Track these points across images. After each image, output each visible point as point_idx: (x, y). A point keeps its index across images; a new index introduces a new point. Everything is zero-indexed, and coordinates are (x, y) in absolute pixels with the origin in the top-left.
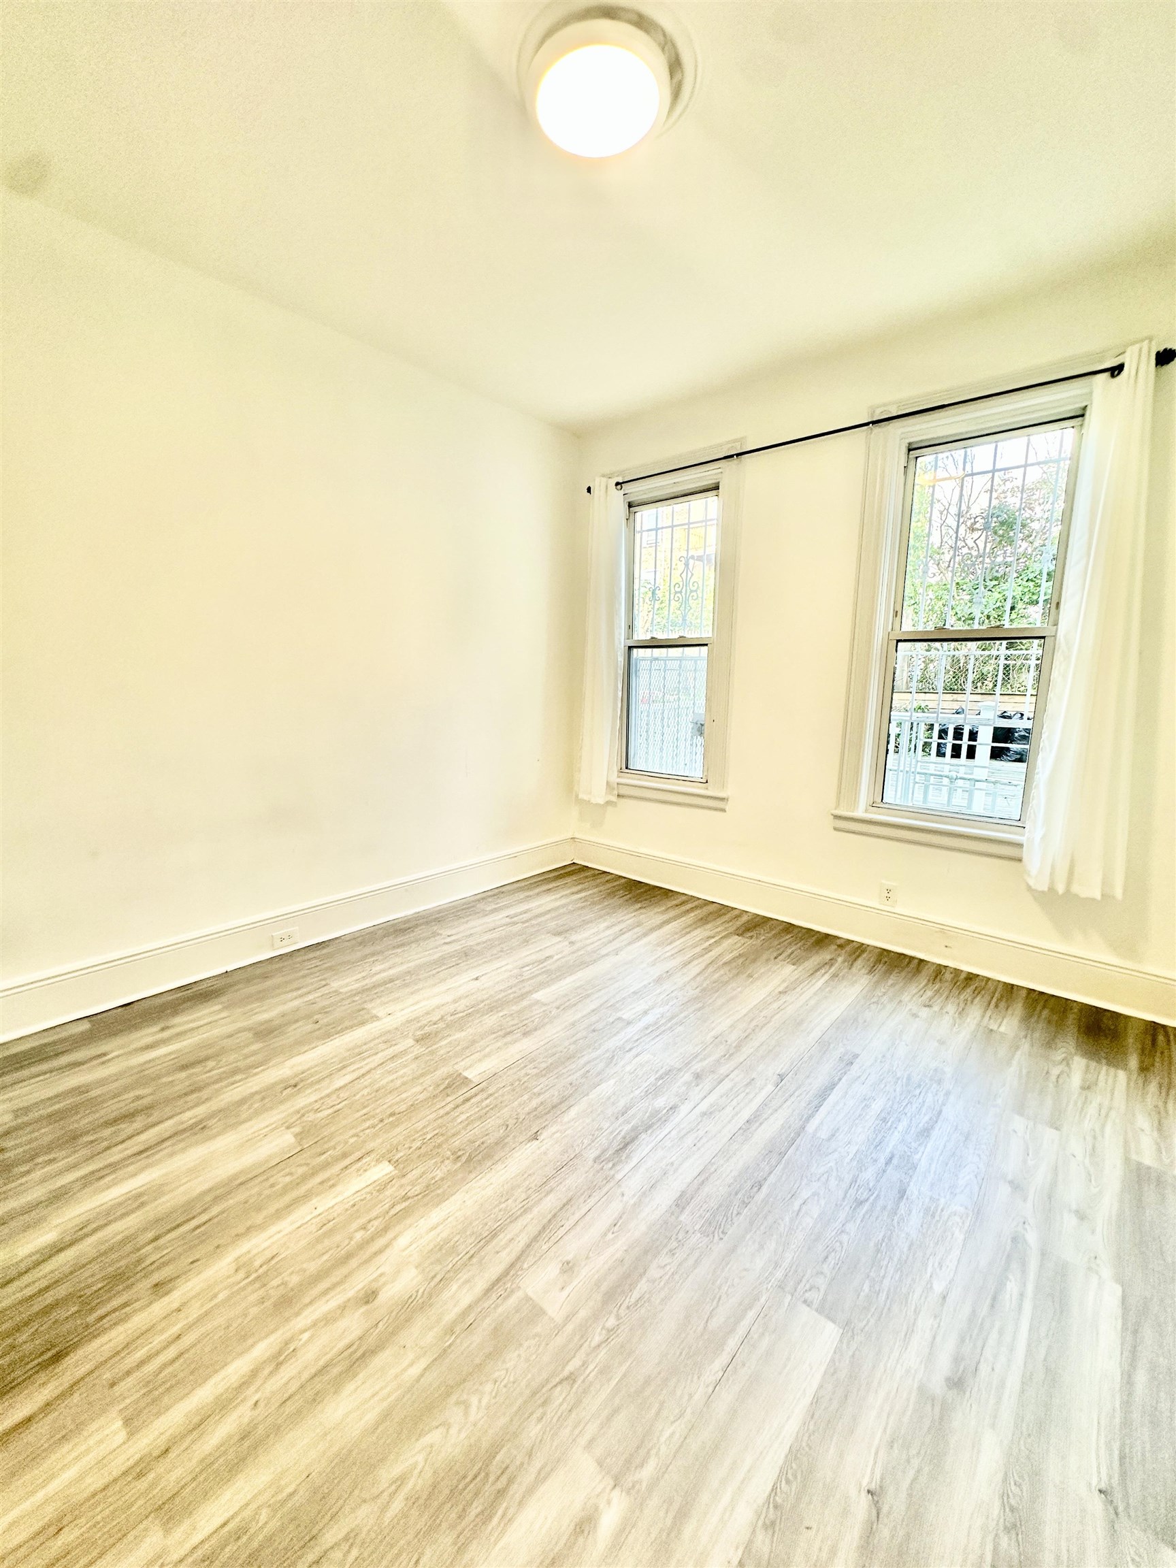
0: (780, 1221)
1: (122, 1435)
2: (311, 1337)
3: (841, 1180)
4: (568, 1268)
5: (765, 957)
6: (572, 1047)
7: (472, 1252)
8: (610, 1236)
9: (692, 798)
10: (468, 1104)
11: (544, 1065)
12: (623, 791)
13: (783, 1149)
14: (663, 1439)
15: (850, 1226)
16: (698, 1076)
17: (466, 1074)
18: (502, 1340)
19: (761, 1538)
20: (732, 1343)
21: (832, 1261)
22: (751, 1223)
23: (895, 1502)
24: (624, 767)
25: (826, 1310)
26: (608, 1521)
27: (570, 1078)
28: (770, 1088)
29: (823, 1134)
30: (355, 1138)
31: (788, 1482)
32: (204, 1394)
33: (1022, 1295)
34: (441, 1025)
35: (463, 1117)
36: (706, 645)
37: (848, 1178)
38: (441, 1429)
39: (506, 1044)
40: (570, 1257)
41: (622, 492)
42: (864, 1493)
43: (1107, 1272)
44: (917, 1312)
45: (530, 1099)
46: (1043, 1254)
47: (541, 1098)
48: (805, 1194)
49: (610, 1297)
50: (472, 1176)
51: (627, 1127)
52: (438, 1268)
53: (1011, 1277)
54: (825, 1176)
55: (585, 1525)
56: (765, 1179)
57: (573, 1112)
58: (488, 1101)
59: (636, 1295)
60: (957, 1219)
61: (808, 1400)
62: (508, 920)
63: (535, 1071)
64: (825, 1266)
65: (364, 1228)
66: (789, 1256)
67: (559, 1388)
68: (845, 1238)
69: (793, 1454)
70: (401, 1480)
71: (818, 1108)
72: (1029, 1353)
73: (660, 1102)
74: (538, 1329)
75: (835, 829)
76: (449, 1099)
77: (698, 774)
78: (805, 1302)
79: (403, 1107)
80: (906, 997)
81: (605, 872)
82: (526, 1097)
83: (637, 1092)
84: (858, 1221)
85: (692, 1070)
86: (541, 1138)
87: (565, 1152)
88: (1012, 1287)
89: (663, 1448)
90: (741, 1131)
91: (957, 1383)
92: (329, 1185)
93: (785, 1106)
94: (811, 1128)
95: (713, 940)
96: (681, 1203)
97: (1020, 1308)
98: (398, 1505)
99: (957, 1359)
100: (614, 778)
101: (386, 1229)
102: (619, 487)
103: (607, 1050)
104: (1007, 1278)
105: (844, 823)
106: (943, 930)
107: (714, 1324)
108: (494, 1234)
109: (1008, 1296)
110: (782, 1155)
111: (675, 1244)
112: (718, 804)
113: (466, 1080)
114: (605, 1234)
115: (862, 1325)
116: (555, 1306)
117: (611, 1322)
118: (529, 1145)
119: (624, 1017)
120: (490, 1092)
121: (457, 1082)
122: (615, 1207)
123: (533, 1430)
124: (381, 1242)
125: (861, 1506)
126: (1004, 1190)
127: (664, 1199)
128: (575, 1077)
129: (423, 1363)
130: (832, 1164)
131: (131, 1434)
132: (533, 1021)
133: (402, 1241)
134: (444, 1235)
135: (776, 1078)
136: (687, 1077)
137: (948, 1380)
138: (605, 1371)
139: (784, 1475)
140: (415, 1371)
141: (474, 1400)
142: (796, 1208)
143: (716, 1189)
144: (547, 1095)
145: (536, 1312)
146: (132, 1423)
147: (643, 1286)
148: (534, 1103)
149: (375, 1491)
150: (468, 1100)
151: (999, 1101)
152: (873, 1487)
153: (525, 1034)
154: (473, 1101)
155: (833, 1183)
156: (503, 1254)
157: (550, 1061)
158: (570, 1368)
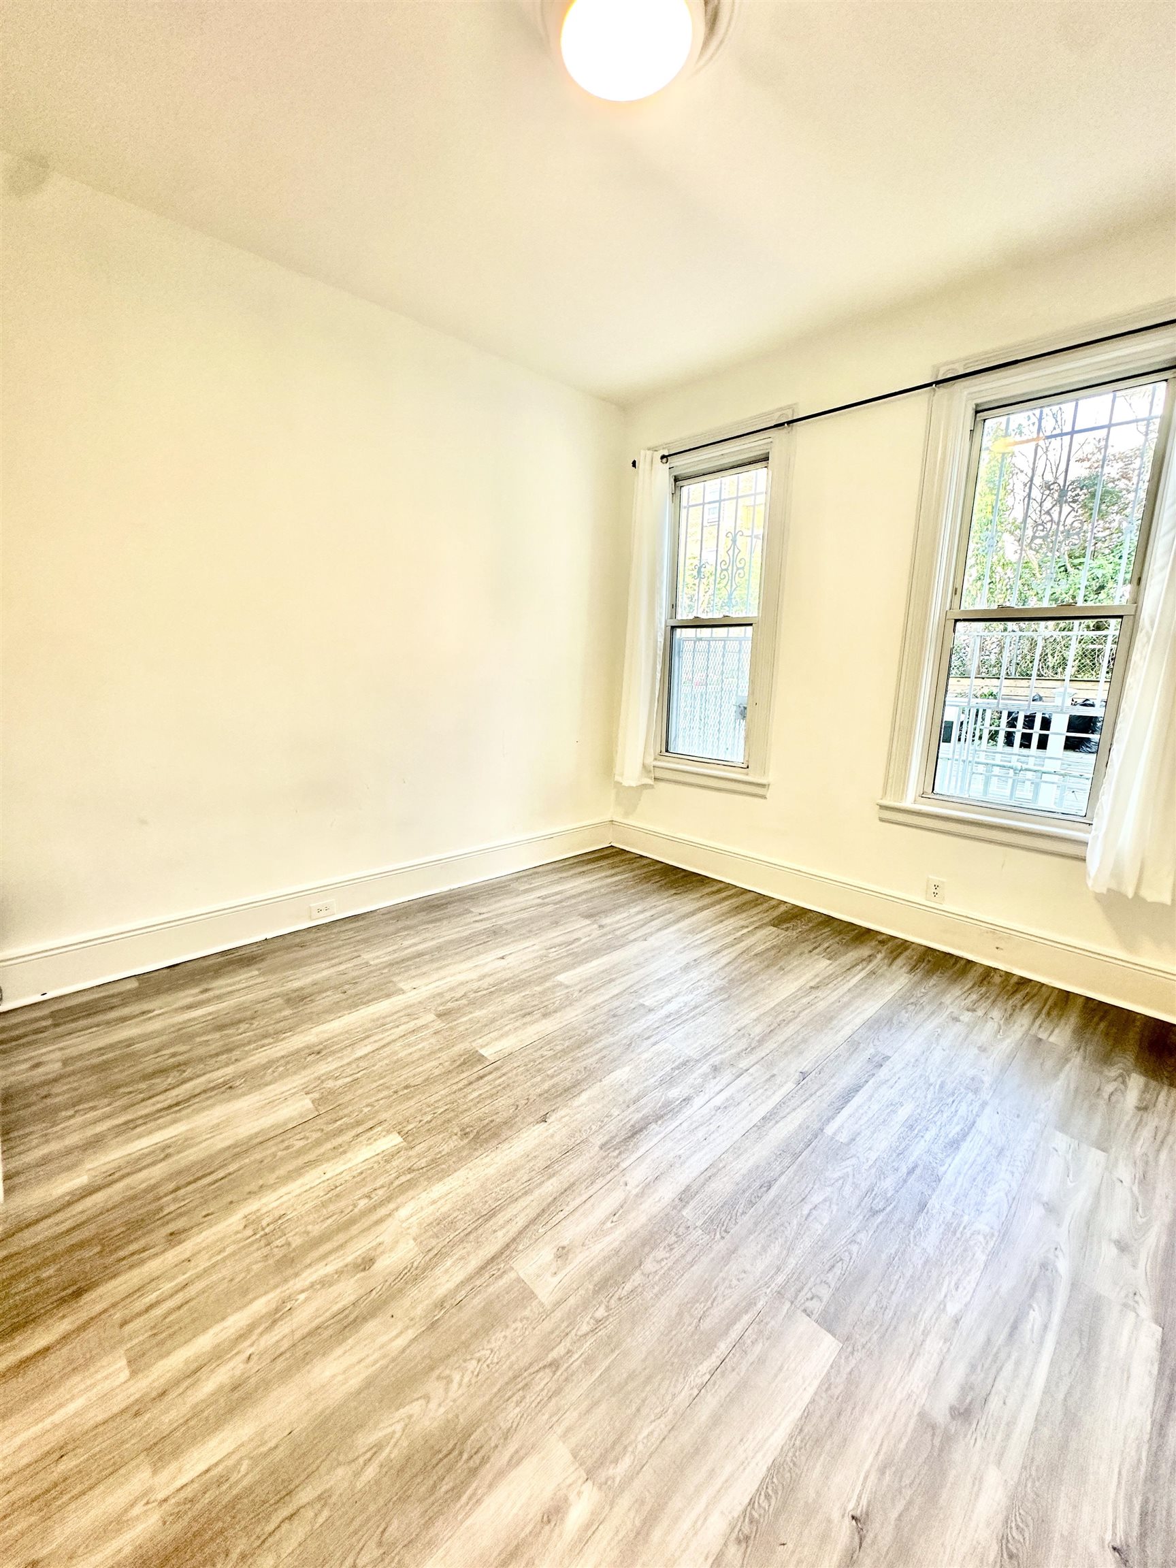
0: (786, 1224)
1: (125, 1374)
2: (307, 1299)
3: (856, 1186)
4: (563, 1254)
5: (798, 951)
6: (590, 1031)
7: (469, 1230)
8: (609, 1225)
9: (733, 783)
10: (482, 1082)
11: (559, 1048)
12: (659, 774)
13: (798, 1150)
14: (640, 1437)
15: (862, 1237)
16: (715, 1069)
17: (482, 1051)
18: (491, 1319)
19: (733, 1549)
20: (723, 1347)
21: (837, 1271)
22: (756, 1224)
23: (882, 1533)
24: (664, 750)
25: (828, 1322)
26: (577, 1515)
27: (584, 1063)
28: (790, 1085)
29: (843, 1138)
30: (369, 1108)
31: (767, 1496)
32: (204, 1342)
33: (1045, 1327)
34: (464, 1001)
35: (475, 1094)
36: (751, 625)
37: (864, 1186)
38: (422, 1402)
39: (524, 1024)
40: (565, 1243)
41: (668, 466)
42: (848, 1519)
43: (1145, 1311)
44: (926, 1333)
45: (543, 1081)
46: (1075, 1285)
47: (555, 1080)
48: (816, 1199)
49: (604, 1285)
50: (477, 1154)
51: (638, 1116)
52: (434, 1242)
53: (1035, 1305)
54: (841, 1182)
55: (553, 1514)
56: (776, 1180)
57: (584, 1097)
58: (501, 1080)
59: (629, 1287)
60: (981, 1238)
61: (796, 1414)
62: (540, 901)
63: (551, 1053)
64: (830, 1275)
65: (369, 1197)
66: (792, 1262)
67: (541, 1374)
68: (855, 1248)
69: (775, 1468)
70: (378, 1447)
71: (839, 1110)
72: (1047, 1391)
73: (674, 1093)
74: (527, 1313)
75: (881, 820)
76: (465, 1075)
77: (738, 758)
78: (805, 1311)
79: (419, 1080)
80: (947, 999)
81: (642, 856)
82: (539, 1078)
83: (652, 1081)
84: (871, 1233)
85: (711, 1062)
86: (549, 1121)
87: (572, 1136)
88: (1035, 1317)
89: (640, 1447)
90: (755, 1129)
91: (963, 1413)
92: (340, 1151)
93: (804, 1105)
94: (829, 1130)
95: (745, 931)
96: (685, 1197)
97: (1041, 1342)
98: (371, 1472)
99: (967, 1388)
100: (650, 761)
101: (389, 1199)
102: (665, 460)
103: (625, 1037)
104: (1030, 1306)
105: (891, 814)
106: (994, 931)
107: (706, 1325)
108: (493, 1213)
109: (1029, 1326)
110: (796, 1156)
111: (674, 1239)
112: (758, 790)
113: (481, 1058)
114: (604, 1223)
115: (863, 1340)
116: (546, 1291)
117: (601, 1313)
118: (538, 1126)
119: (646, 1004)
120: (504, 1071)
121: (473, 1058)
122: (616, 1197)
123: (512, 1412)
124: (382, 1212)
125: (844, 1531)
126: (1037, 1212)
127: (667, 1192)
128: (590, 1061)
129: (411, 1334)
130: (849, 1170)
131: (134, 1373)
132: (554, 1003)
133: (403, 1213)
134: (443, 1210)
135: (797, 1076)
136: (705, 1068)
137: (953, 1409)
138: (589, 1361)
139: (765, 1489)
140: (401, 1342)
141: (457, 1377)
142: (805, 1212)
143: (722, 1187)
144: (561, 1077)
145: (527, 1295)
146: (137, 1363)
147: (637, 1278)
148: (546, 1086)
149: (351, 1456)
150: (481, 1078)
151: (1041, 1116)
152: (858, 1513)
153: (545, 1015)
154: (486, 1079)
155: (848, 1189)
156: (500, 1234)
157: (567, 1044)
158: (553, 1355)
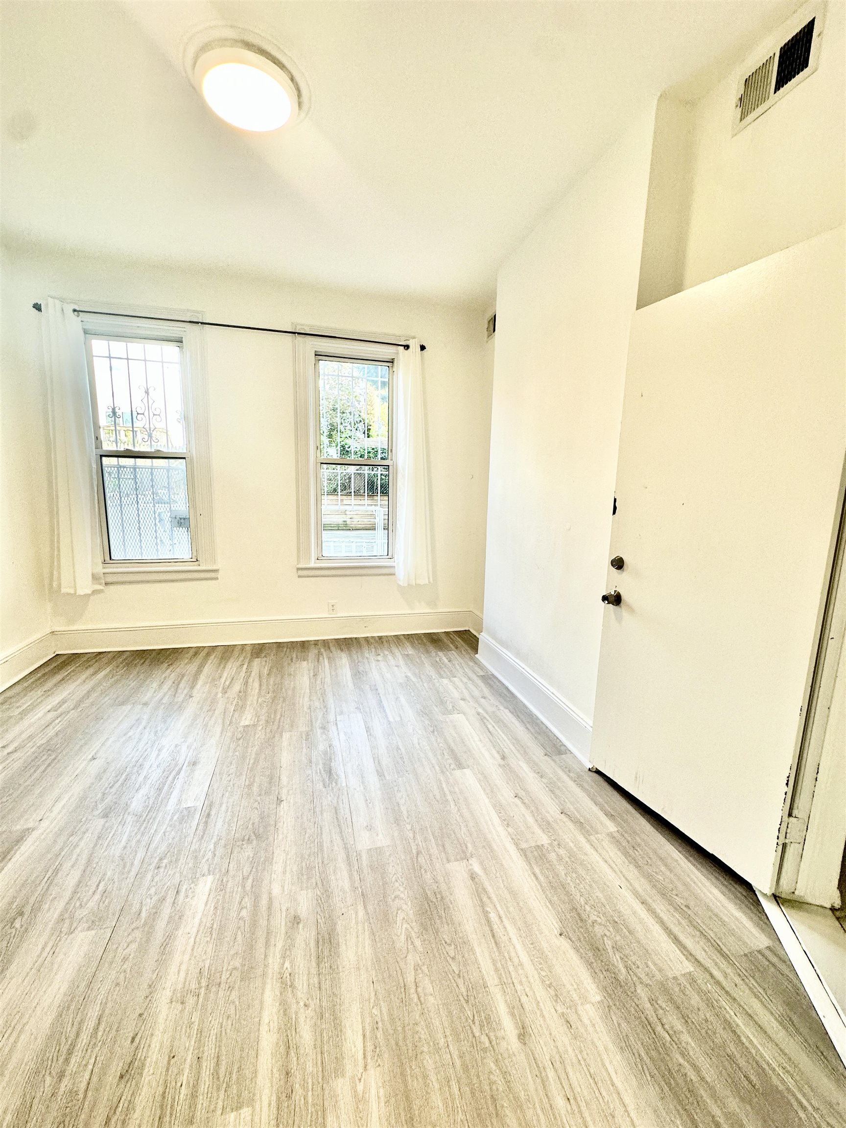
0: (418, 755)
7: (320, 861)
8: (370, 805)
9: (183, 574)
10: (213, 817)
12: (110, 579)
13: (391, 732)
15: (439, 740)
17: (183, 806)
19: (510, 829)
21: (445, 754)
23: (522, 793)
24: (108, 558)
25: (460, 767)
26: (477, 868)
31: (500, 813)
33: (493, 726)
35: (218, 824)
36: (184, 458)
39: (187, 777)
40: (365, 825)
41: (79, 319)
43: (502, 708)
46: (487, 713)
50: (271, 838)
51: (320, 766)
53: (487, 725)
54: (414, 731)
55: (473, 877)
56: (397, 746)
57: (285, 778)
58: (224, 807)
59: (405, 812)
61: (482, 791)
64: (446, 756)
65: (242, 908)
69: (494, 806)
72: (509, 739)
74: (387, 853)
75: (299, 577)
77: (187, 556)
78: (452, 770)
86: (284, 798)
87: (305, 795)
88: (490, 726)
89: (467, 838)
90: (369, 736)
91: (503, 758)
93: (373, 717)
94: (391, 719)
95: (246, 667)
99: (498, 752)
100: (100, 569)
105: (304, 572)
106: (363, 618)
108: (320, 847)
110: (394, 734)
111: (396, 788)
112: (212, 574)
114: (367, 806)
115: (471, 764)
116: (382, 840)
120: (218, 802)
122: (358, 795)
123: (428, 876)
125: (517, 801)
129: (360, 908)
130: (412, 726)
135: (356, 710)
136: (317, 731)
137: (502, 759)
139: (499, 813)
141: (398, 893)
142: (418, 747)
145: (379, 851)
152: (515, 795)
154: (212, 814)
157: (233, 766)
